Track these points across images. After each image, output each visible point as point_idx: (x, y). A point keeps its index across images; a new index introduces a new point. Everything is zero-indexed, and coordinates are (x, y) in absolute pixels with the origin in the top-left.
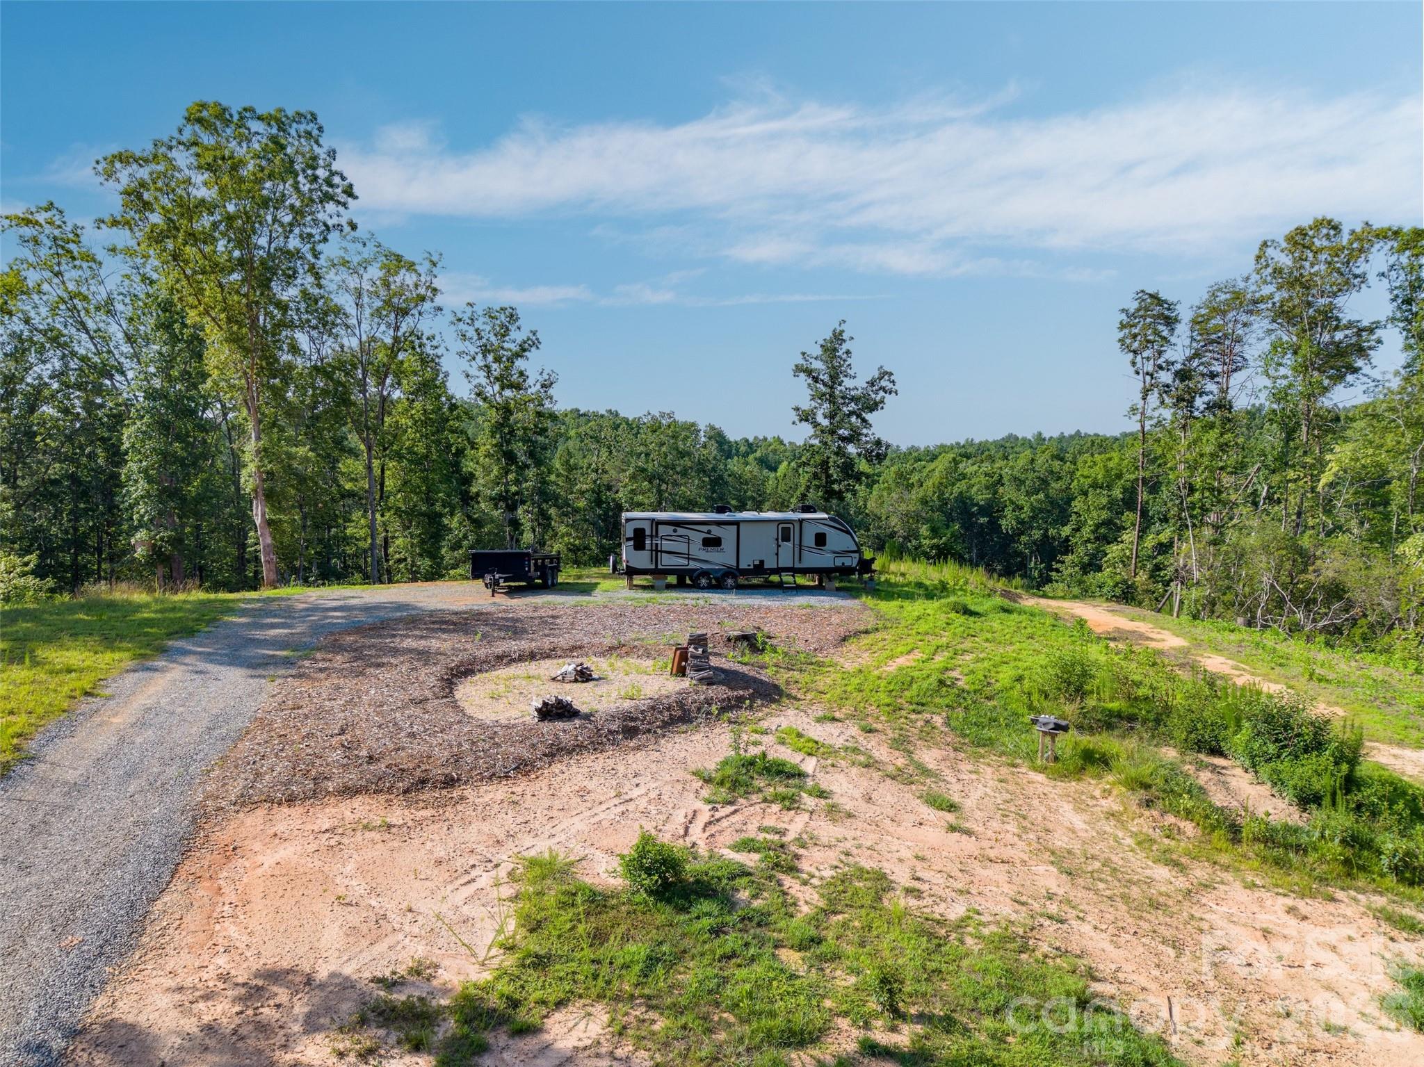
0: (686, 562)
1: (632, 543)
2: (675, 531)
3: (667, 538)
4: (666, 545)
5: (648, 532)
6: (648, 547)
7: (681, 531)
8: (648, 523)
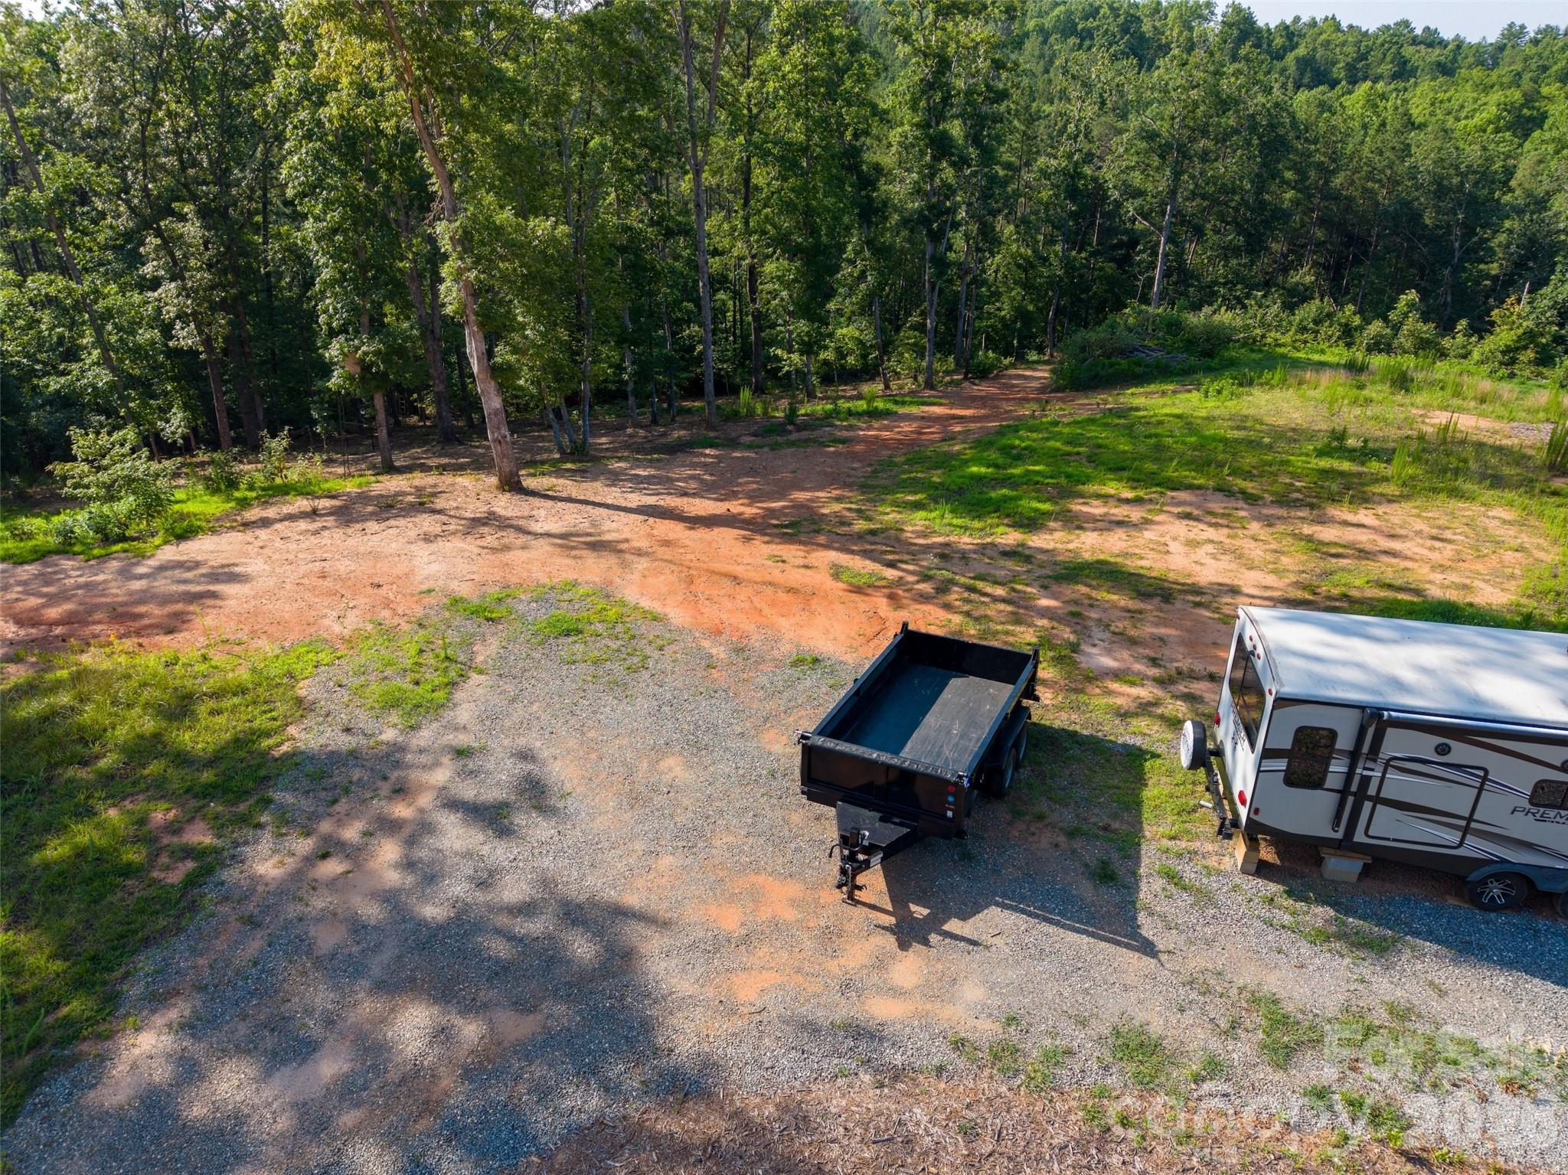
0: (1453, 837)
1: (1282, 764)
2: (1443, 750)
3: (1408, 765)
4: (1397, 785)
5: (1344, 742)
6: (1333, 781)
7: (1461, 752)
8: (1355, 714)
